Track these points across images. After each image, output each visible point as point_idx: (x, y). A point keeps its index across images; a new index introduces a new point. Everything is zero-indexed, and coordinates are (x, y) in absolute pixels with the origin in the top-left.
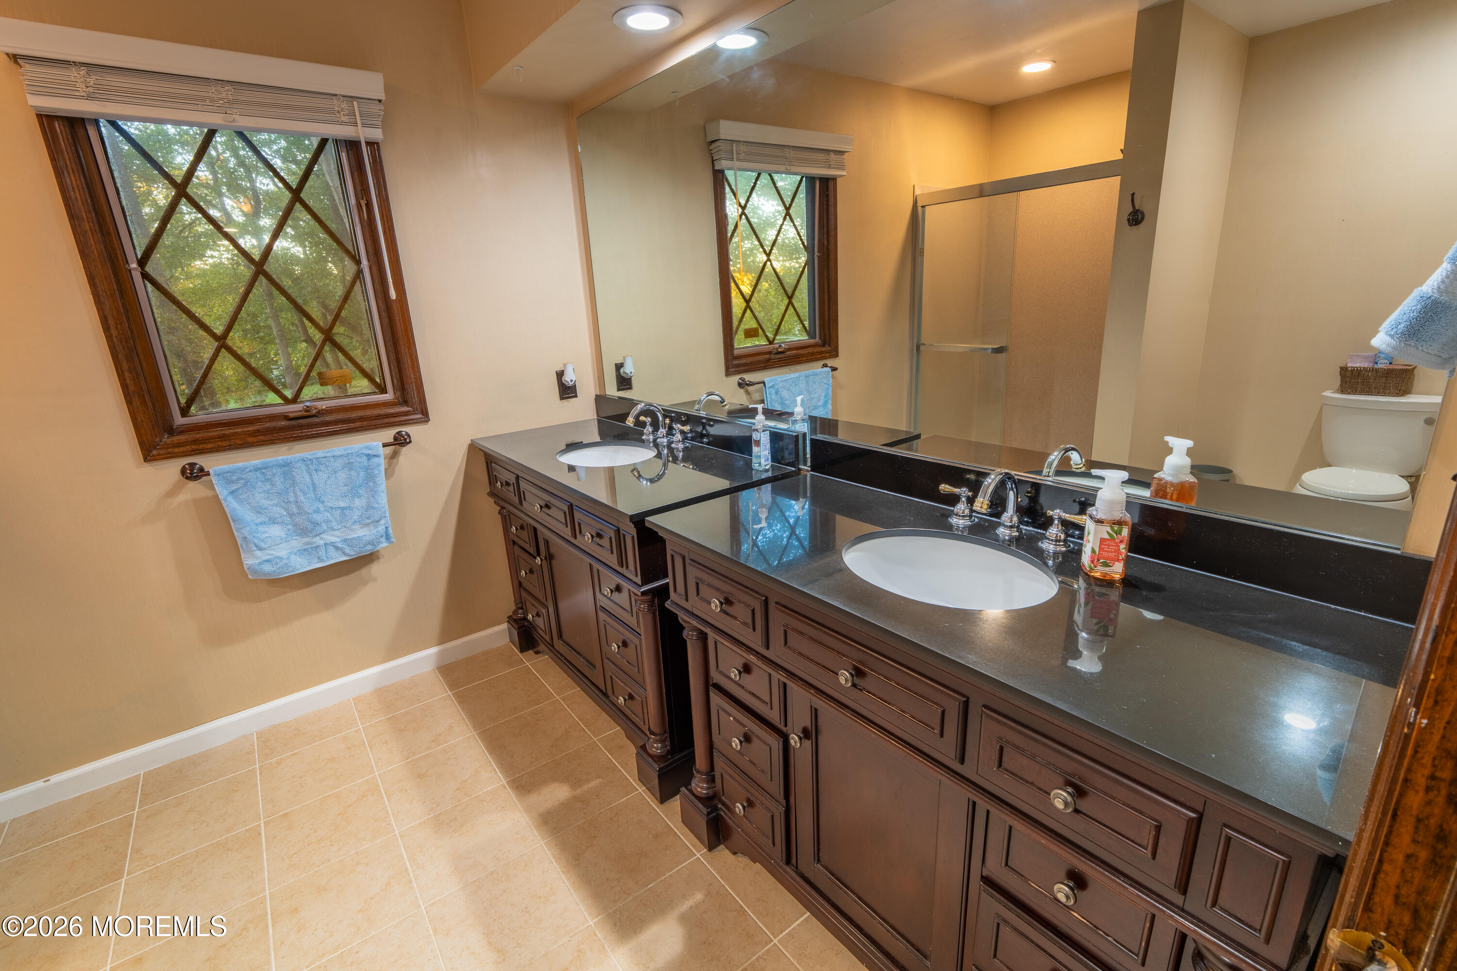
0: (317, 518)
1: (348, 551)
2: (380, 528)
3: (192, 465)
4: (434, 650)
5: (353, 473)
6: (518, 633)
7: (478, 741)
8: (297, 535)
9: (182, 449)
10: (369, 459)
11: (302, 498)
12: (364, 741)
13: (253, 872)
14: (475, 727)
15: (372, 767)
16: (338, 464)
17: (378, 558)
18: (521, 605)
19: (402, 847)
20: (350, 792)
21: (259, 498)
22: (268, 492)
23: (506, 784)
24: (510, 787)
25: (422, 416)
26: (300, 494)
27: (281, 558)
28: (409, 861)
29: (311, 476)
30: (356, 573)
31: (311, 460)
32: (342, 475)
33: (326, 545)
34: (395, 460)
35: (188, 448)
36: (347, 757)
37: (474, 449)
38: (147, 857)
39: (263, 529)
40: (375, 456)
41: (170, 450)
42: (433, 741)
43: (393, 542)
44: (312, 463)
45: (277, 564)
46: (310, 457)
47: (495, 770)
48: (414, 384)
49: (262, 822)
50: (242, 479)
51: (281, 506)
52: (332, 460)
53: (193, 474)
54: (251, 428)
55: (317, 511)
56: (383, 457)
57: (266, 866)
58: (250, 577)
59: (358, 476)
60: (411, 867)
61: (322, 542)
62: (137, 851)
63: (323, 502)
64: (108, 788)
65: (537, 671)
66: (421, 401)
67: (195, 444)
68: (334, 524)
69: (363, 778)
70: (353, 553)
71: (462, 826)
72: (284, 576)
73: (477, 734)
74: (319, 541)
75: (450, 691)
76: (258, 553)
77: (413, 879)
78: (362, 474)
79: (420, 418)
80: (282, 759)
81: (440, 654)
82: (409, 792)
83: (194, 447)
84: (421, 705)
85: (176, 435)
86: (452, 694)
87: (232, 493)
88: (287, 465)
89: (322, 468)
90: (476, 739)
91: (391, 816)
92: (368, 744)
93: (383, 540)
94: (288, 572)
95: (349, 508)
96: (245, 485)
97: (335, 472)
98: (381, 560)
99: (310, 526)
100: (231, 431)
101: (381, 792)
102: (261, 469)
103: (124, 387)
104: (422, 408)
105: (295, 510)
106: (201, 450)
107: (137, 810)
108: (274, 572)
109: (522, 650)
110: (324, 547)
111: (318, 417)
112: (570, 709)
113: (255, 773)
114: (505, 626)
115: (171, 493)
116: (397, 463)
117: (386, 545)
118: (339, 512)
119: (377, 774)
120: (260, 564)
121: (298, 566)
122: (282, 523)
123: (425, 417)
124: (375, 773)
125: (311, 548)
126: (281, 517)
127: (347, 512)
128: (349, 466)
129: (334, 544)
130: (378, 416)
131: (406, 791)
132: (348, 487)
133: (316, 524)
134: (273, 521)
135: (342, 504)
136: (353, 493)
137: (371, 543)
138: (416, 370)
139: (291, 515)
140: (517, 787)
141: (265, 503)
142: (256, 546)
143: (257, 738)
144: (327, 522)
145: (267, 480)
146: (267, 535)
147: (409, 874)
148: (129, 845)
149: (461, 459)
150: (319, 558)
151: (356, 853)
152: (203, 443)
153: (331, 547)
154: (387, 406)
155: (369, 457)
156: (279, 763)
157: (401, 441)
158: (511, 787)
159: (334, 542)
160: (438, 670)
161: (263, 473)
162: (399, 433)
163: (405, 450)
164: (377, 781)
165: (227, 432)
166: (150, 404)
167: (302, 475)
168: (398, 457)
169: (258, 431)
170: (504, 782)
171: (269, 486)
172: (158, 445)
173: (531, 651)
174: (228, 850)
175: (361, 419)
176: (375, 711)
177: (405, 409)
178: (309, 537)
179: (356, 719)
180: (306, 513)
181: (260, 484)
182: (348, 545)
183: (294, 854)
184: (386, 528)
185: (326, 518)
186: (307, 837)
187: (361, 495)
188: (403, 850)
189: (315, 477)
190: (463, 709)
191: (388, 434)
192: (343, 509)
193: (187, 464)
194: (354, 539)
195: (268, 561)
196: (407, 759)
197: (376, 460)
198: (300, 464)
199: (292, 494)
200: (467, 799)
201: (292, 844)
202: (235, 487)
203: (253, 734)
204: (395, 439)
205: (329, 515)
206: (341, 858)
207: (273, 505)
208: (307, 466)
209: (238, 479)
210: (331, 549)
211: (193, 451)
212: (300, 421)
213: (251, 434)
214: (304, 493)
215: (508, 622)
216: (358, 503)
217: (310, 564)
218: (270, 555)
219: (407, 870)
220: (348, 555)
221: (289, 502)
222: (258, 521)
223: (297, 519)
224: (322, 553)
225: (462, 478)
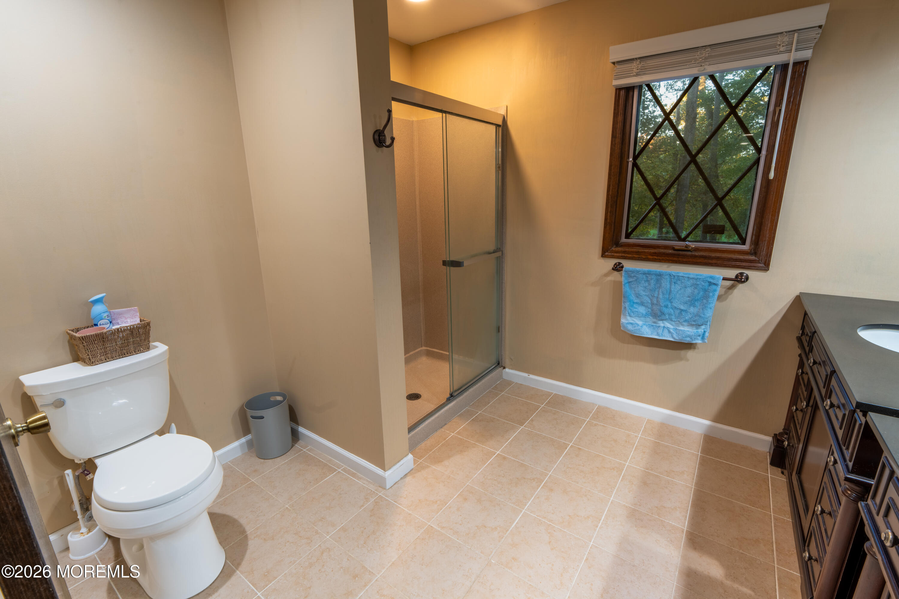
0: (665, 310)
1: (675, 336)
2: (699, 330)
3: (620, 263)
4: (707, 422)
5: (696, 291)
6: (774, 449)
7: (691, 493)
8: (651, 316)
9: (618, 255)
10: (710, 285)
11: (661, 296)
12: (635, 443)
13: (553, 461)
14: (697, 484)
15: (628, 459)
16: (689, 283)
17: (694, 348)
18: (786, 430)
19: (608, 508)
20: (610, 462)
21: (640, 290)
22: (645, 287)
23: (685, 530)
24: (685, 535)
25: (764, 266)
26: (661, 293)
27: (638, 325)
28: (605, 517)
29: (671, 285)
30: (678, 351)
31: (674, 276)
32: (689, 290)
33: (664, 327)
34: (731, 291)
35: (620, 255)
36: (622, 445)
37: (798, 301)
38: (533, 425)
39: (636, 307)
40: (715, 284)
41: (613, 254)
42: (667, 471)
43: (705, 342)
44: (674, 278)
45: (635, 327)
46: (674, 274)
47: (686, 517)
48: (766, 242)
49: (571, 444)
50: (636, 277)
51: (649, 297)
52: (686, 279)
53: (618, 268)
54: (652, 251)
55: (666, 307)
56: (719, 287)
57: (558, 463)
58: (622, 328)
59: (698, 293)
60: (603, 521)
61: (662, 325)
62: (532, 420)
63: (671, 302)
64: (542, 391)
65: (772, 485)
66: (767, 255)
67: (624, 253)
68: (673, 317)
69: (620, 460)
70: (677, 338)
71: (642, 527)
72: (636, 335)
73: (694, 489)
74: (661, 324)
75: (701, 453)
76: (629, 318)
77: (599, 527)
78: (701, 293)
79: (761, 267)
80: (598, 424)
81: (710, 427)
82: (633, 486)
83: (623, 255)
84: (677, 448)
85: (619, 247)
86: (700, 455)
87: (629, 282)
88: (660, 275)
89: (679, 282)
90: (691, 491)
91: (616, 489)
92: (636, 447)
93: (699, 338)
94: (638, 334)
95: (686, 311)
96: (636, 280)
97: (686, 287)
98: (696, 350)
99: (659, 313)
100: (643, 250)
101: (621, 474)
102: (646, 274)
103: (606, 219)
104: (766, 260)
105: (655, 302)
106: (625, 257)
107: (543, 406)
108: (632, 331)
109: (773, 463)
110: (663, 328)
111: (691, 252)
112: (775, 529)
113: (585, 422)
114: (770, 439)
115: (606, 275)
116: (732, 293)
117: (700, 342)
118: (679, 311)
119: (627, 464)
120: (628, 323)
121: (645, 333)
122: (646, 307)
123: (766, 267)
124: (627, 463)
125: (656, 326)
126: (647, 303)
127: (683, 313)
128: (695, 286)
129: (669, 329)
130: (729, 259)
131: (632, 484)
132: (690, 298)
133: (663, 314)
134: (642, 304)
135: (682, 307)
136: (692, 302)
137: (689, 336)
138: (773, 231)
139: (652, 304)
140: (690, 539)
141: (642, 293)
142: (629, 313)
143: (597, 408)
144: (670, 314)
145: (647, 281)
146: (636, 310)
147: (599, 522)
148: (532, 416)
149: (785, 303)
150: (658, 333)
151: (589, 490)
152: (627, 254)
153: (666, 330)
154: (741, 254)
155: (710, 284)
156: (596, 425)
157: (740, 279)
158: (687, 536)
159: (669, 328)
160: (704, 436)
161: (647, 277)
162: (742, 274)
163: (740, 286)
164: (624, 467)
165: (640, 250)
166: (613, 229)
167: (665, 284)
168: (734, 290)
169: (655, 253)
170: (685, 529)
171: (647, 284)
172: (609, 250)
173: (780, 469)
174: (553, 445)
175: (718, 258)
176: (653, 433)
177: (753, 258)
178: (657, 319)
179: (641, 430)
180: (660, 305)
181: (643, 282)
182: (676, 333)
183: (570, 468)
184: (705, 332)
185: (670, 312)
186: (579, 465)
187: (696, 305)
188: (607, 509)
189: (673, 286)
190: (699, 469)
191: (732, 273)
192: (682, 310)
193: (618, 263)
194: (681, 330)
195: (631, 324)
196: (647, 469)
197: (714, 287)
198: (667, 277)
199: (657, 292)
200: (657, 517)
201: (572, 463)
202: (631, 280)
203: (597, 405)
204: (737, 276)
205: (672, 311)
206: (582, 487)
207: (646, 295)
208: (671, 279)
209: (634, 276)
210: (666, 331)
211: (622, 256)
212: (680, 252)
213: (651, 254)
214: (663, 294)
215: (773, 437)
216: (692, 310)
217: (652, 334)
218: (634, 321)
219: (600, 520)
220: (674, 338)
221: (653, 296)
222: (635, 301)
223: (655, 307)
224: (660, 331)
225: (779, 318)
